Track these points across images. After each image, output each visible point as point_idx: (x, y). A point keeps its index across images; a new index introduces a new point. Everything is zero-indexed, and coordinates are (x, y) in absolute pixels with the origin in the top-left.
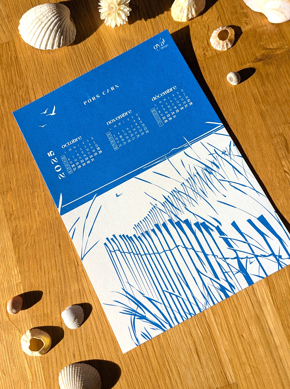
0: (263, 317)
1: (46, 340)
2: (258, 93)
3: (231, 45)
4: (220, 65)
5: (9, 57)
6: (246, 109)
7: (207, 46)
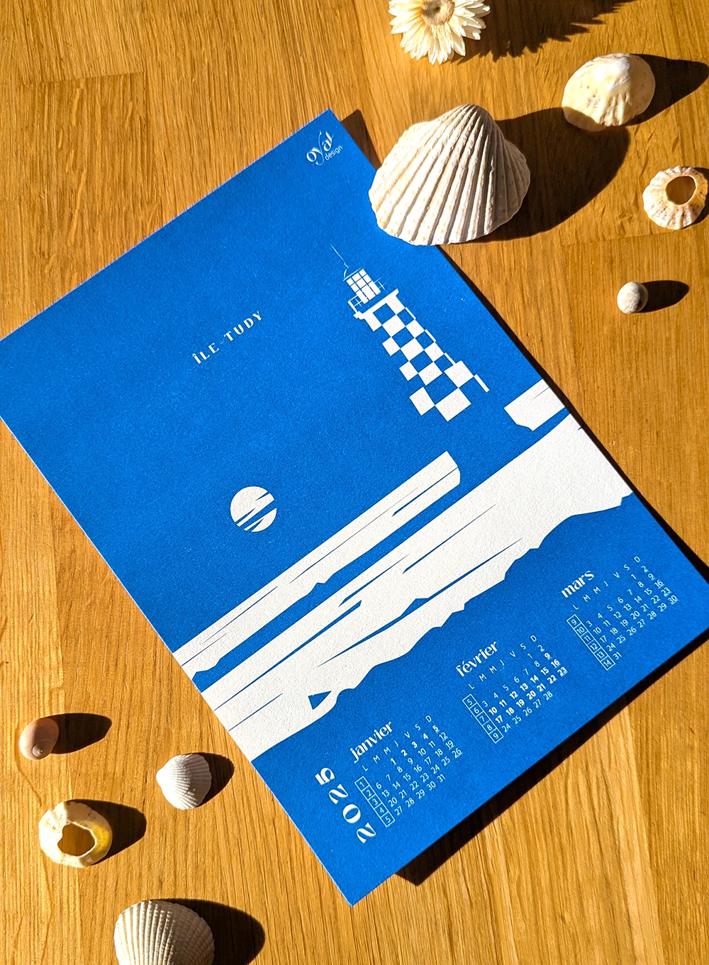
0: (618, 884)
1: (101, 835)
3: (692, 218)
4: (653, 263)
5: (126, 115)
6: (692, 390)
7: (633, 208)
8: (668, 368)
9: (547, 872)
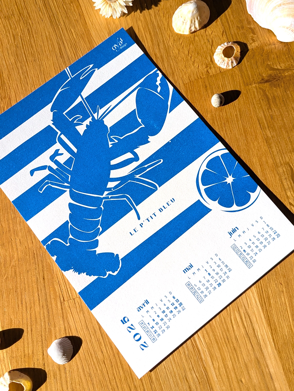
0: (263, 361)
1: (27, 384)
2: (263, 117)
3: (236, 63)
4: (223, 84)
6: (251, 134)
7: (211, 63)
8: (239, 127)
9: (231, 361)
